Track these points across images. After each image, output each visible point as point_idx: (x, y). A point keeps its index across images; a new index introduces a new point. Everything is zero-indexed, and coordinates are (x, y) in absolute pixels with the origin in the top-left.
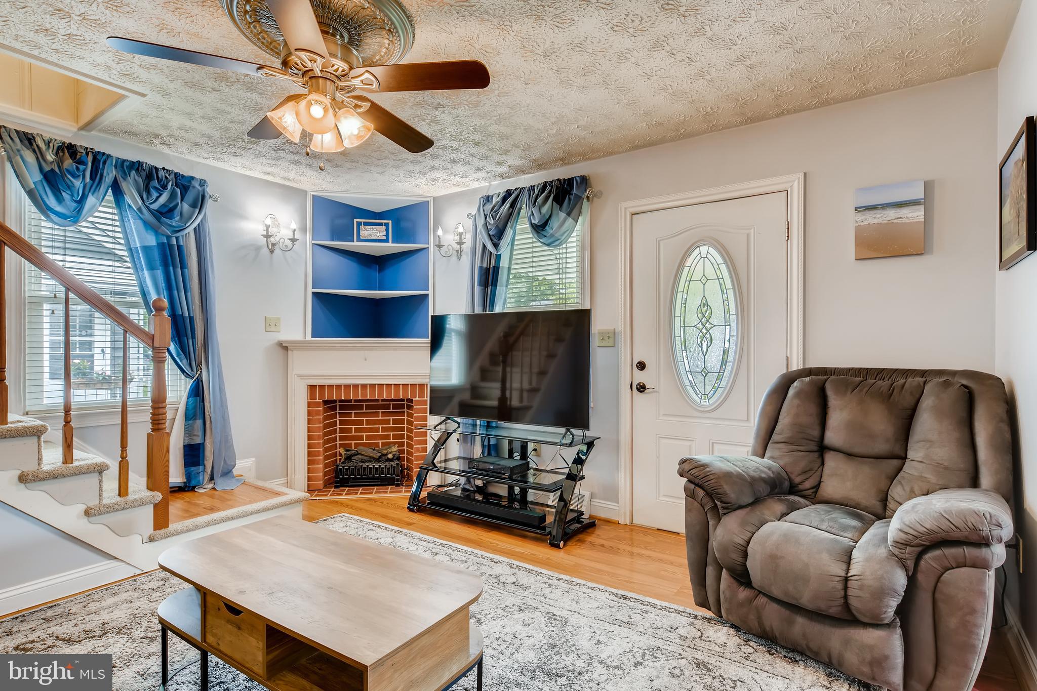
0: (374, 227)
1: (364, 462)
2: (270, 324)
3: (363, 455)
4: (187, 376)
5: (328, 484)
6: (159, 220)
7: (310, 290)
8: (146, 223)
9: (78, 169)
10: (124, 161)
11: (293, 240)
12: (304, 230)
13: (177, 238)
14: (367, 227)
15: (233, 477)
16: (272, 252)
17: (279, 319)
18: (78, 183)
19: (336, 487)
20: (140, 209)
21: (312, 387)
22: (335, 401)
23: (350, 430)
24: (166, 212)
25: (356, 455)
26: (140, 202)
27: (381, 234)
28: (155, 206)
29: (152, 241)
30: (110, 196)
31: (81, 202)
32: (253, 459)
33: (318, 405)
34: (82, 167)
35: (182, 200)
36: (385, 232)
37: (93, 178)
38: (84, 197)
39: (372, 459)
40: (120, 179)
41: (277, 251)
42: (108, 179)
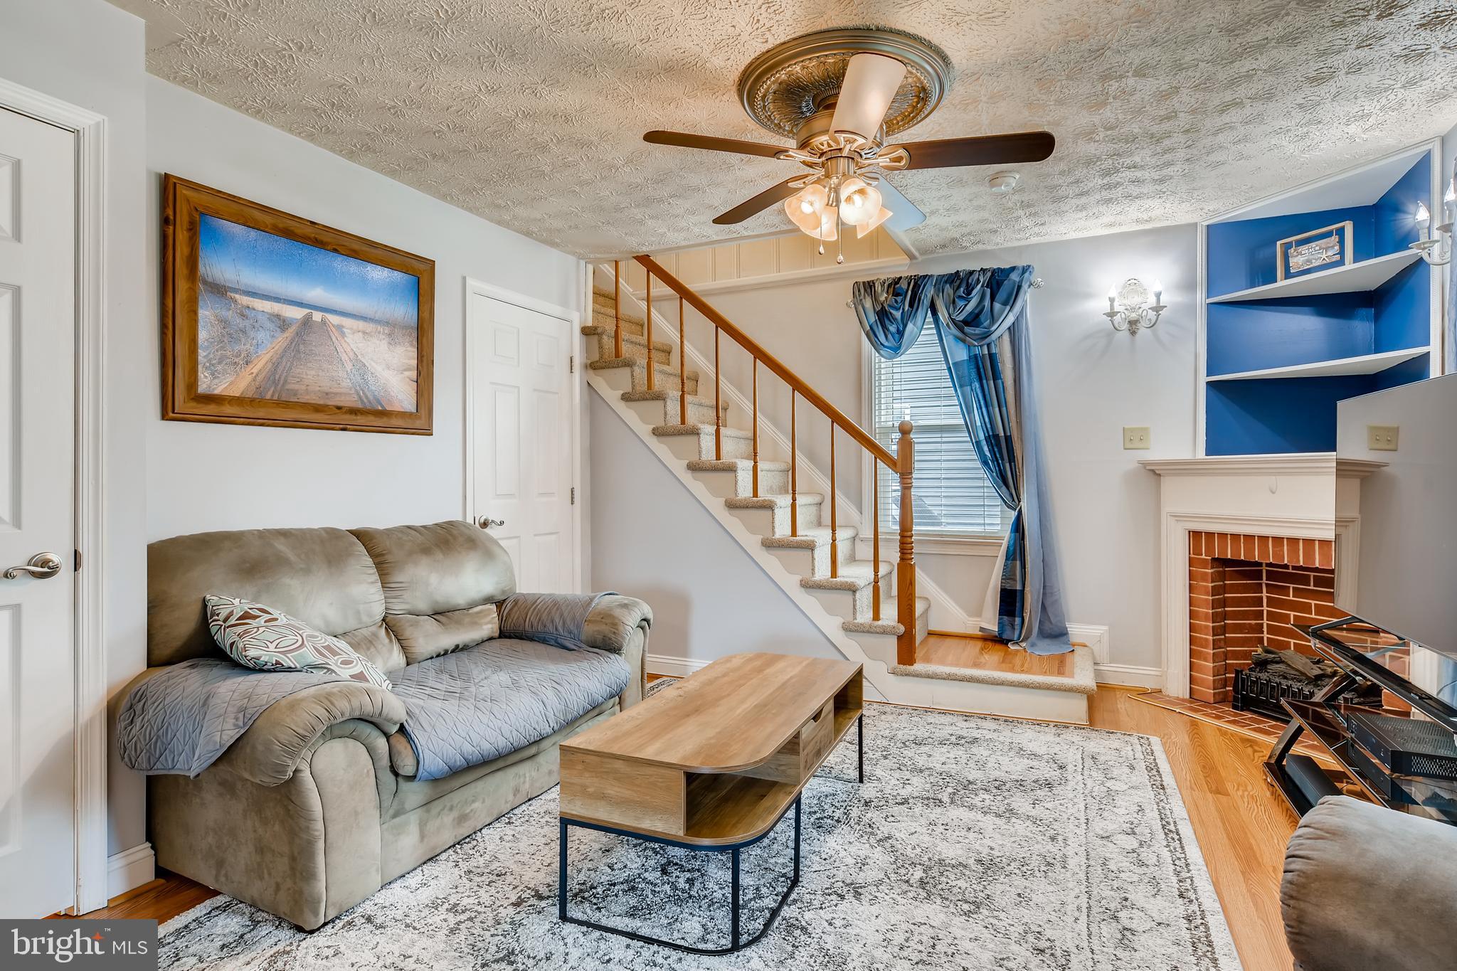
0: (1313, 244)
1: (1285, 678)
2: (1134, 438)
3: (1289, 665)
4: (1009, 507)
5: (1221, 699)
6: (962, 331)
7: (1203, 379)
8: (957, 338)
9: (896, 301)
10: (944, 276)
11: (1158, 309)
12: (1190, 286)
13: (989, 345)
14: (1301, 249)
15: (1067, 643)
16: (1133, 333)
17: (1145, 430)
18: (898, 314)
19: (1235, 707)
20: (948, 325)
21: (1195, 535)
22: (1260, 564)
23: (1285, 619)
24: (974, 320)
25: (1277, 663)
26: (947, 315)
27: (1330, 253)
28: (961, 318)
29: (962, 354)
30: (930, 318)
31: (901, 333)
32: (1106, 628)
33: (1203, 563)
34: (899, 299)
35: (993, 299)
36: (1337, 248)
37: (911, 305)
38: (905, 326)
39: (1302, 676)
40: (936, 297)
41: (1142, 331)
42: (927, 302)
